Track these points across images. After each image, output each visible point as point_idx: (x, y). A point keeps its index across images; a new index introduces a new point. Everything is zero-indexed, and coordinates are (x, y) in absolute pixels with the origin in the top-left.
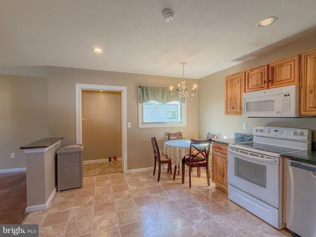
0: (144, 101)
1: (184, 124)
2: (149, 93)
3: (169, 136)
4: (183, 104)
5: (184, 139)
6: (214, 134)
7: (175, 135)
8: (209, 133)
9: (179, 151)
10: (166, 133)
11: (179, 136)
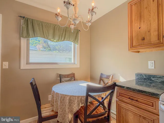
0: (28, 36)
1: (77, 65)
2: (36, 28)
3: (61, 78)
4: (76, 45)
5: (77, 80)
6: (108, 74)
7: (68, 76)
8: (102, 74)
9: (69, 102)
10: (57, 74)
11: (72, 77)
